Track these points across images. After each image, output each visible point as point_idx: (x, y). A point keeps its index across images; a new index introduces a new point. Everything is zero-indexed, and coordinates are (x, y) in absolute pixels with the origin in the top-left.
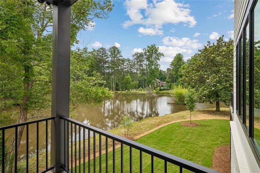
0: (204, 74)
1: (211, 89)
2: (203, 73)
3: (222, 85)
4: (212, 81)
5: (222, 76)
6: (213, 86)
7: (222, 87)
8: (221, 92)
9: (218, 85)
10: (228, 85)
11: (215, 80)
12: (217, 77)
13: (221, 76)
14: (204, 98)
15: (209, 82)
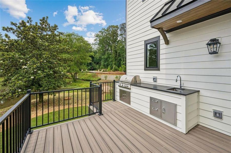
0: (19, 58)
1: (30, 77)
2: (19, 55)
3: (45, 72)
4: (30, 67)
5: (45, 61)
6: (33, 74)
7: (45, 74)
8: (43, 80)
9: (39, 72)
10: (51, 72)
11: (35, 66)
12: (39, 62)
13: (43, 62)
14: (20, 90)
15: (26, 68)
